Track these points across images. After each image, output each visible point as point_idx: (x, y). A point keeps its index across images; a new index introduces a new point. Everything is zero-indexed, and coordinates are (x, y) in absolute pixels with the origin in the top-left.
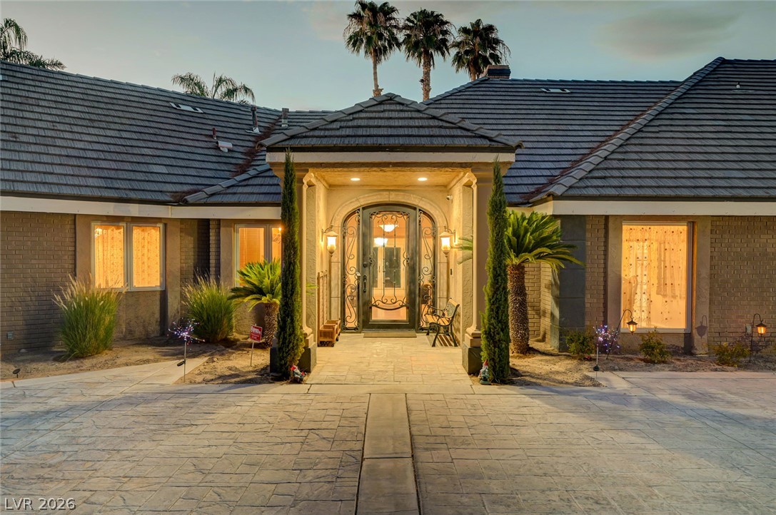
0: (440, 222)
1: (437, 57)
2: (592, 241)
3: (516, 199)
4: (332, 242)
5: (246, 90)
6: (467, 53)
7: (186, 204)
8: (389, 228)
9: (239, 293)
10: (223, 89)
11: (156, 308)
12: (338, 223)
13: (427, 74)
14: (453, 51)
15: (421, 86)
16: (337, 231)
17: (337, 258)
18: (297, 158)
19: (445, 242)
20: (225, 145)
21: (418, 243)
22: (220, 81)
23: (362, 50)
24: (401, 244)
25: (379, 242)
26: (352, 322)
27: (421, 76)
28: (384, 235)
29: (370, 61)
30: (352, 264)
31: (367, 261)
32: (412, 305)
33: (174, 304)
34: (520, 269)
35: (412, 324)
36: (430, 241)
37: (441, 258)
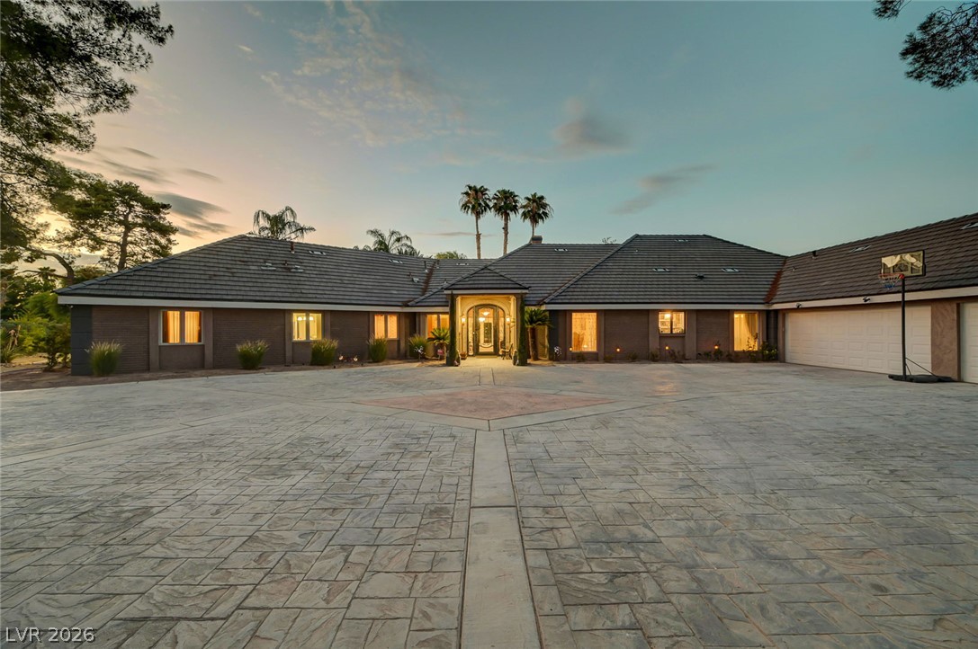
0: (507, 312)
1: (512, 215)
2: (561, 319)
3: (534, 303)
4: (464, 320)
5: (407, 238)
6: (529, 211)
7: (408, 306)
8: (486, 314)
9: (430, 339)
10: (394, 238)
11: (396, 346)
12: (465, 312)
13: (506, 224)
14: (521, 211)
15: (503, 231)
16: (465, 316)
17: (465, 326)
18: (455, 292)
19: (508, 320)
20: (416, 279)
21: (498, 320)
22: (393, 233)
23: (470, 211)
24: (491, 321)
25: (481, 320)
26: (471, 353)
27: (503, 226)
28: (484, 317)
29: (474, 217)
30: (471, 329)
31: (476, 327)
32: (495, 346)
33: (403, 345)
34: (533, 330)
35: (496, 353)
36: (503, 319)
37: (507, 326)
